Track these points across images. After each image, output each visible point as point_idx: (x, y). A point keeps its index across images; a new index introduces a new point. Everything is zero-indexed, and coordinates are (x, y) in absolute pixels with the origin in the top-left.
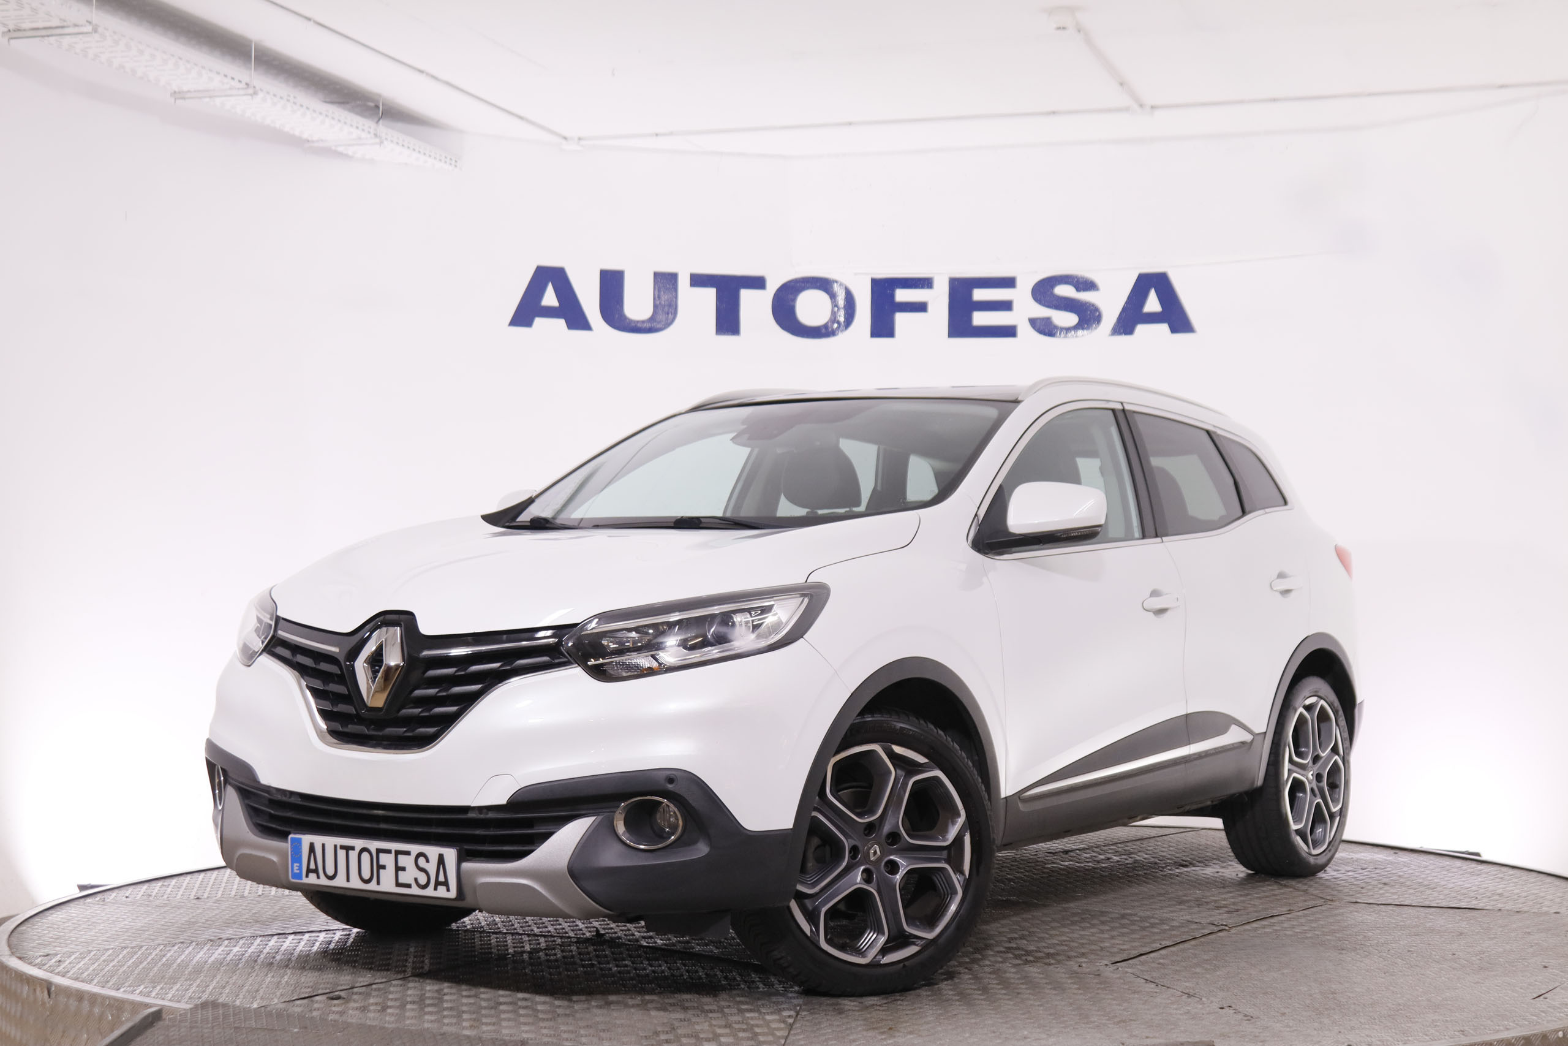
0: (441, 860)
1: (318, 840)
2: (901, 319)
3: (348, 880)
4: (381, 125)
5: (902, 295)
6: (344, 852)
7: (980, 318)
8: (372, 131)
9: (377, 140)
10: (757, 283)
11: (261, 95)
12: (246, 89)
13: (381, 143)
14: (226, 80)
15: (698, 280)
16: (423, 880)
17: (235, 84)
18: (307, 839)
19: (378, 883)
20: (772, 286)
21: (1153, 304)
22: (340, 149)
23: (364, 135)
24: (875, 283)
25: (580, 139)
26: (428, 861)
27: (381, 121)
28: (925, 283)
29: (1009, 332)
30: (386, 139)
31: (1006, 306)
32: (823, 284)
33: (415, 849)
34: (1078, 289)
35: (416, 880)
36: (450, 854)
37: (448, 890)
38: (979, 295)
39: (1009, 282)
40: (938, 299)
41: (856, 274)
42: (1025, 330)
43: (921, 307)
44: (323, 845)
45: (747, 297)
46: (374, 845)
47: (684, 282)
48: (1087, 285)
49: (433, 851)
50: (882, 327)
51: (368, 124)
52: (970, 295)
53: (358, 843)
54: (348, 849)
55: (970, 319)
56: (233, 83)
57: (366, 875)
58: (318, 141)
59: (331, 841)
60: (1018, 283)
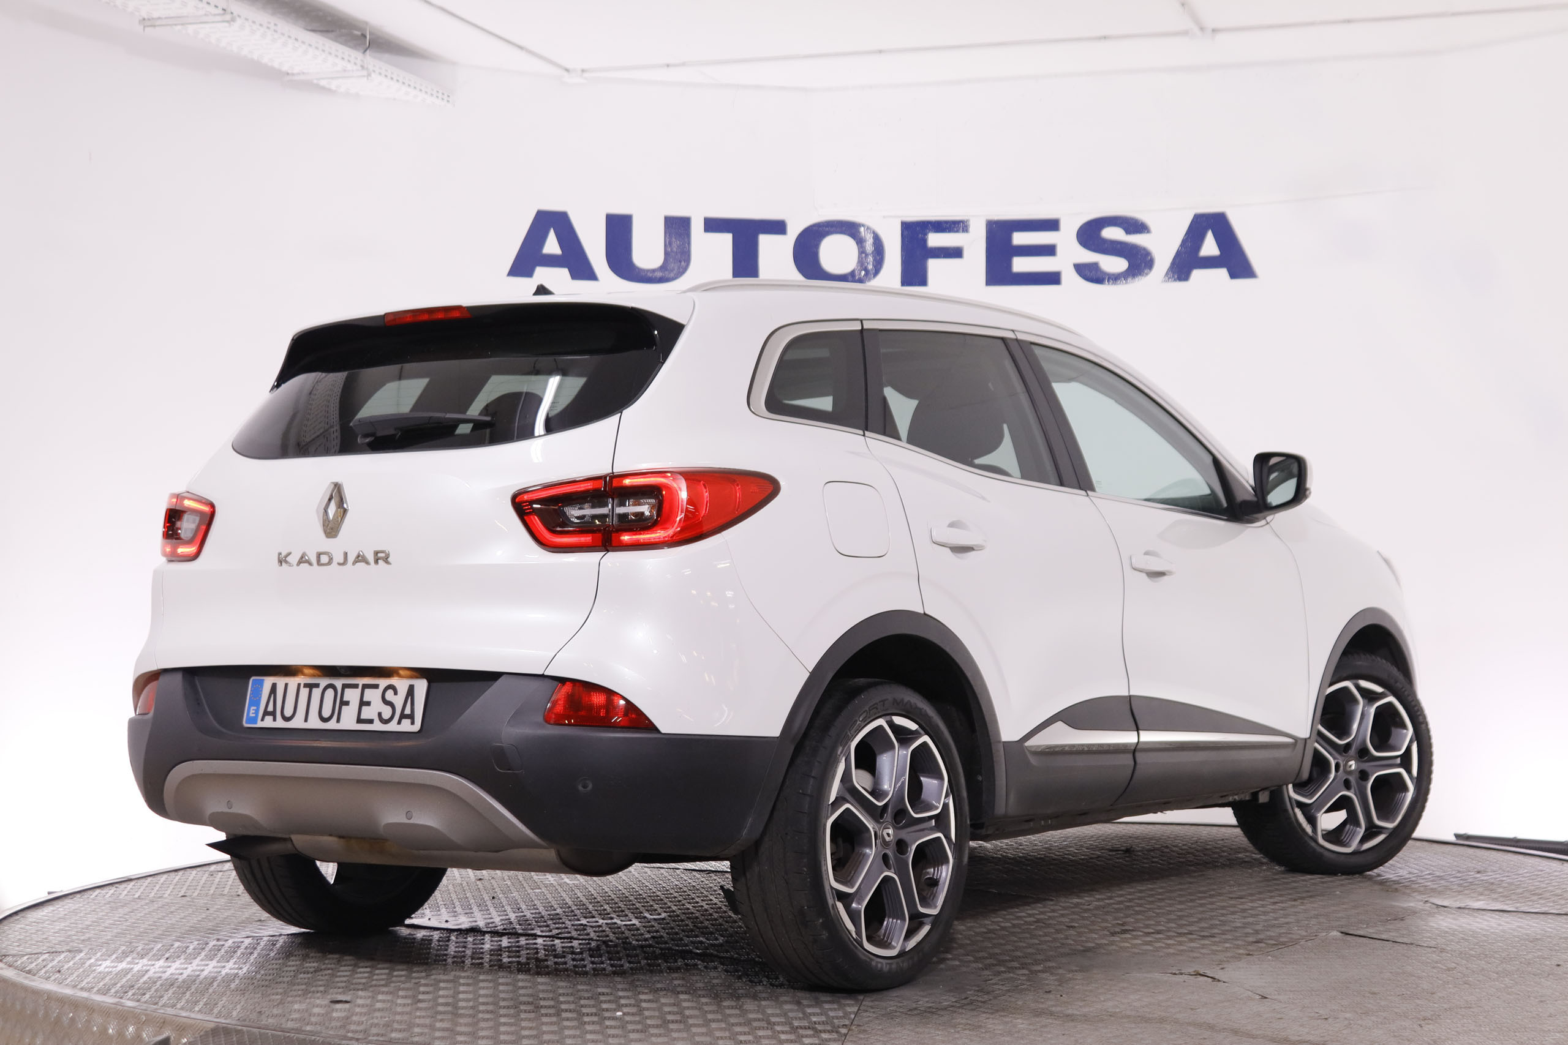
2: (934, 266)
4: (368, 56)
5: (935, 240)
7: (1020, 264)
8: (359, 62)
9: (365, 73)
10: (777, 227)
12: (223, 15)
13: (369, 75)
15: (713, 225)
20: (794, 230)
21: (1210, 247)
22: (323, 83)
23: (349, 67)
24: (906, 226)
25: (583, 71)
27: (368, 51)
28: (959, 226)
29: (1053, 278)
30: (374, 71)
31: (1049, 250)
32: (850, 228)
34: (1128, 232)
38: (1020, 238)
39: (1052, 225)
40: (974, 244)
41: (884, 217)
42: (1070, 276)
43: (955, 253)
45: (765, 241)
47: (697, 228)
48: (1135, 226)
50: (914, 275)
51: (353, 54)
52: (1010, 239)
55: (1009, 265)
58: (298, 74)
60: (1062, 225)
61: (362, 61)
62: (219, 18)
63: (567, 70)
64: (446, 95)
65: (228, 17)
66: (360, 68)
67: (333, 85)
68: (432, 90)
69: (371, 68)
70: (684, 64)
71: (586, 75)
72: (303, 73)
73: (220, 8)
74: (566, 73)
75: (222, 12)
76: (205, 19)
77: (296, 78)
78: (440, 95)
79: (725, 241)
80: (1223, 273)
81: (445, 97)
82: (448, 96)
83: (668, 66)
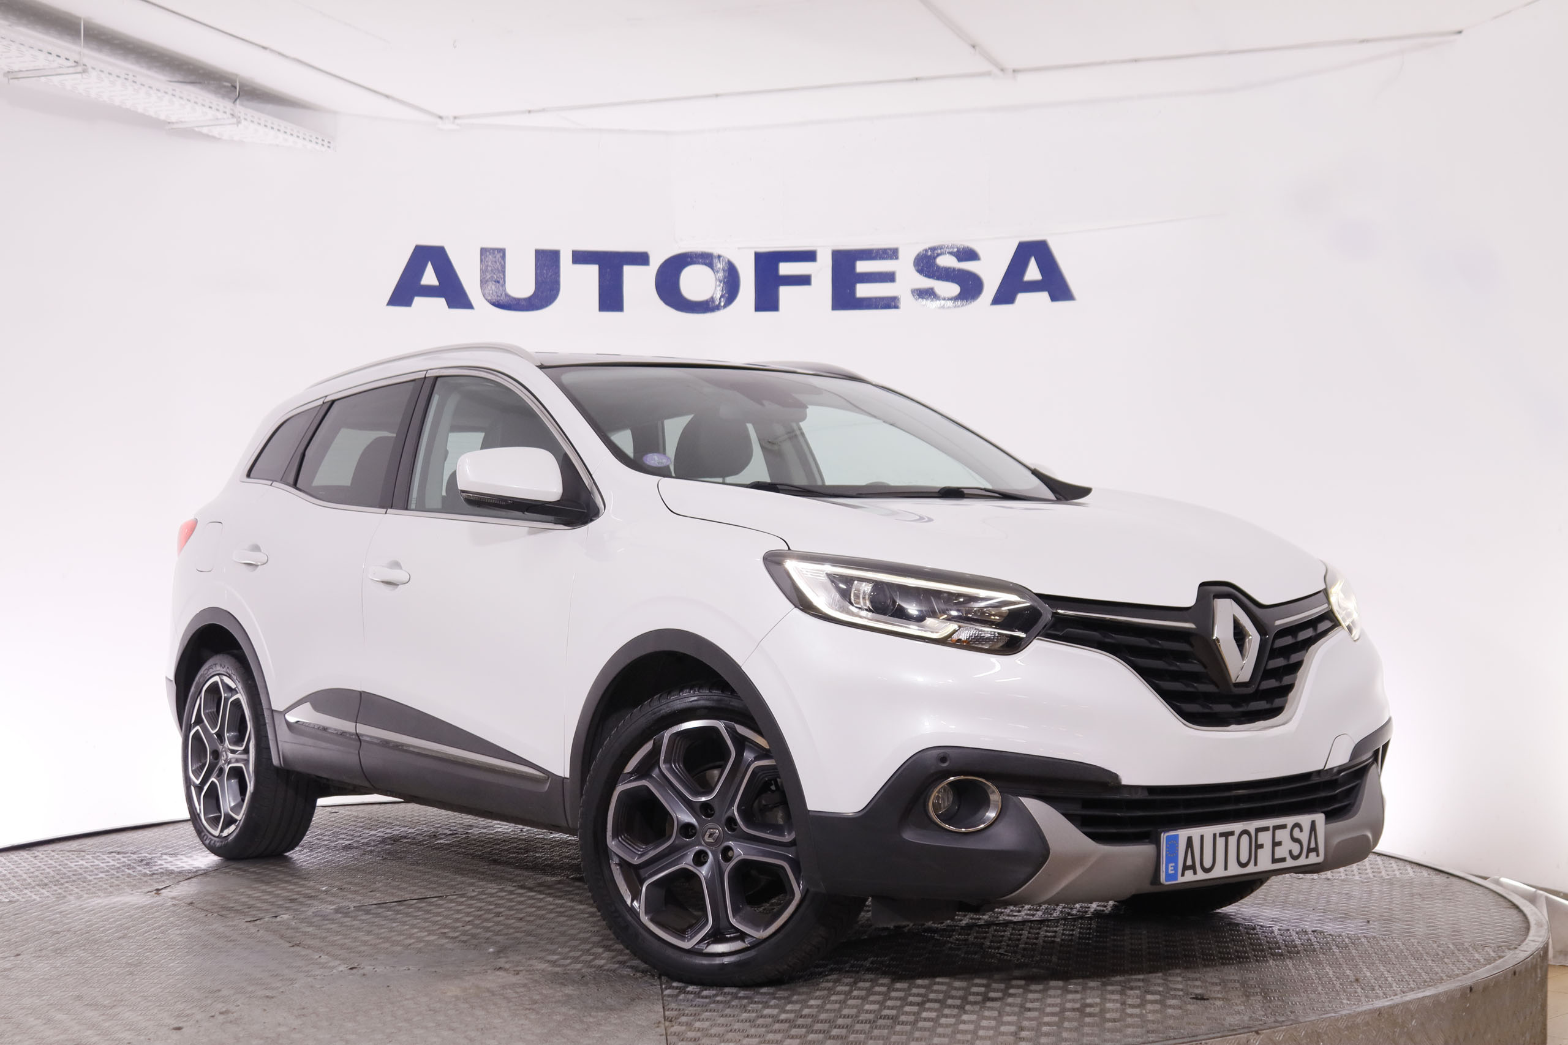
0: (1313, 823)
1: (1195, 832)
2: (785, 292)
3: (1226, 868)
4: (238, 106)
5: (786, 269)
6: (1223, 839)
7: (863, 290)
8: (229, 111)
9: (234, 120)
10: (641, 259)
11: (94, 74)
12: (75, 66)
13: (239, 122)
14: (50, 57)
15: (580, 257)
16: (1296, 849)
17: (62, 61)
18: (1183, 834)
19: (1256, 864)
20: (656, 261)
21: (1033, 273)
22: (205, 130)
23: (220, 115)
24: (759, 257)
25: (455, 118)
26: (1301, 830)
27: (238, 100)
28: (809, 256)
29: (890, 303)
30: (245, 119)
31: (889, 277)
32: (706, 259)
33: (1290, 821)
34: (960, 260)
35: (1290, 851)
36: (1320, 818)
37: (1318, 855)
38: (862, 267)
39: (891, 254)
40: (821, 272)
41: (739, 248)
42: (907, 301)
43: (804, 280)
44: (1202, 837)
45: (630, 272)
46: (1252, 825)
47: (566, 260)
48: (969, 255)
49: (1305, 820)
50: (767, 301)
51: (225, 104)
52: (854, 267)
53: (1237, 827)
54: (1226, 835)
55: (853, 291)
56: (58, 60)
57: (1244, 858)
58: (177, 123)
59: (1208, 831)
60: (901, 254)
61: (232, 110)
62: (72, 70)
63: (441, 117)
64: (326, 141)
65: (79, 69)
66: (230, 116)
67: (215, 131)
68: (311, 136)
69: (242, 116)
70: (543, 110)
71: (457, 121)
72: (182, 122)
73: (72, 60)
74: (439, 121)
75: (74, 64)
76: (60, 71)
77: (175, 126)
78: (320, 141)
79: (593, 270)
80: (1044, 296)
81: (326, 143)
82: (329, 142)
83: (530, 112)
